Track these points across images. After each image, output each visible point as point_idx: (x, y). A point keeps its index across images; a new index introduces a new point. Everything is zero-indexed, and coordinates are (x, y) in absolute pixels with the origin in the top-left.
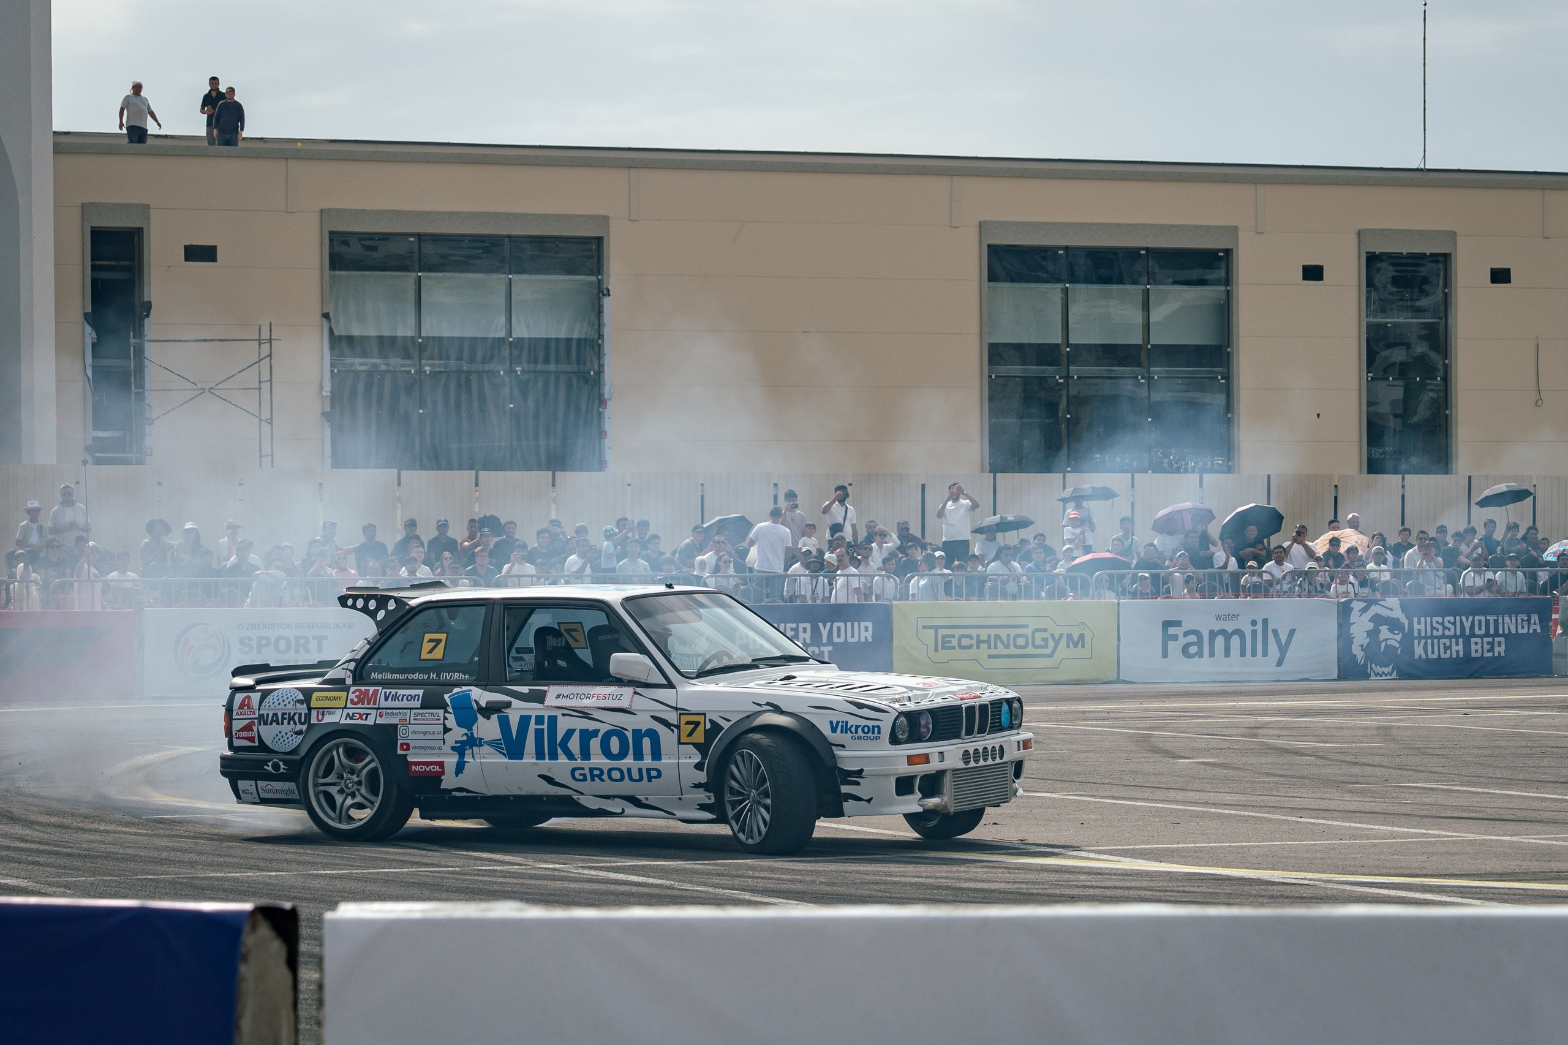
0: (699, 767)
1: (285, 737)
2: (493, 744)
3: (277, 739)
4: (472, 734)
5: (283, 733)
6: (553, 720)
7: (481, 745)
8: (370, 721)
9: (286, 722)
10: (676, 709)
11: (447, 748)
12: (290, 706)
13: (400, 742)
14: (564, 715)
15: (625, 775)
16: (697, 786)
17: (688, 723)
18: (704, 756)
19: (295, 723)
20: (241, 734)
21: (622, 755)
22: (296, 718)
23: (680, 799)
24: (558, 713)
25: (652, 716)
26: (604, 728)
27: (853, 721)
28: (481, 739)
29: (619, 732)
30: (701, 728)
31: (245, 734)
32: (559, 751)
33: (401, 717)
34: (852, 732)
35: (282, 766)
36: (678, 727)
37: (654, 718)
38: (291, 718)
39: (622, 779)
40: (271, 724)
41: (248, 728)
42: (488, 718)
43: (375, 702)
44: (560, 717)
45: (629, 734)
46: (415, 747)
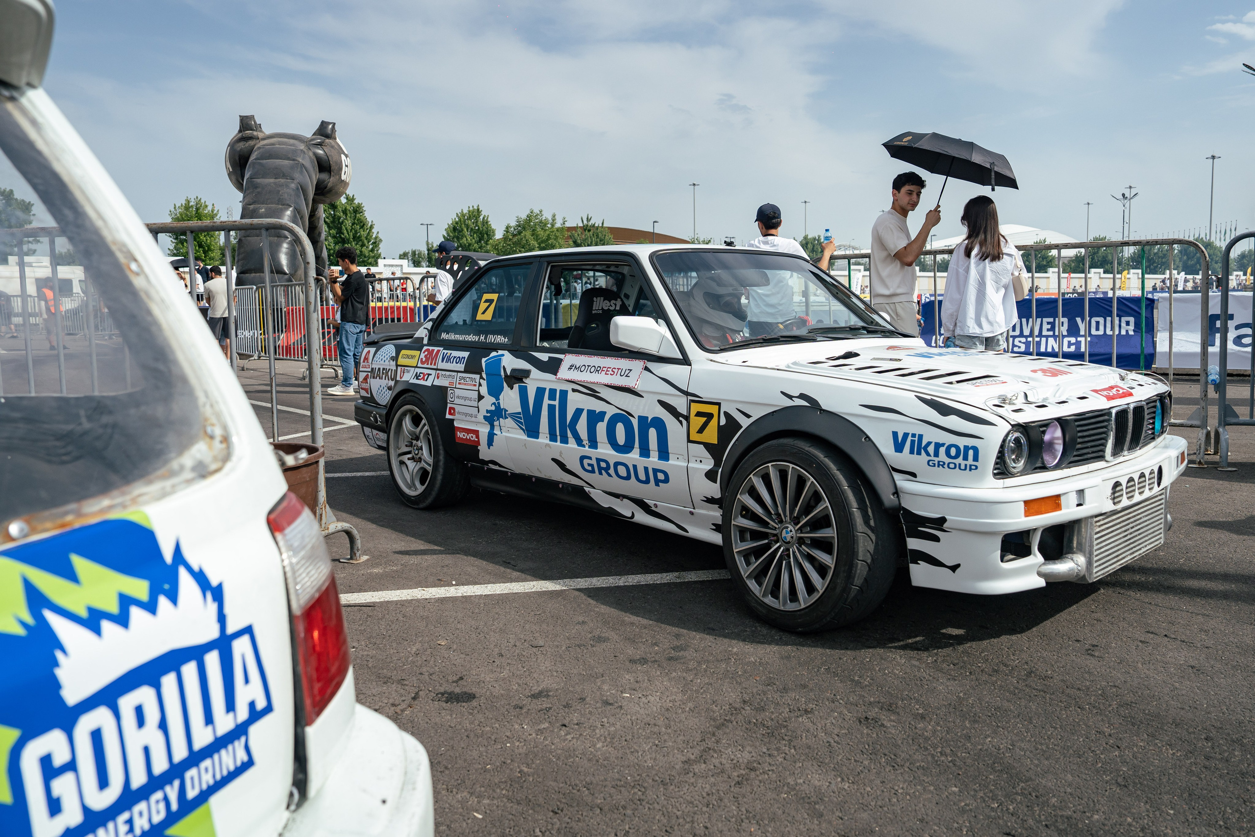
0: (711, 475)
1: (383, 392)
2: (514, 416)
3: (379, 393)
4: (499, 403)
5: (382, 387)
6: (564, 394)
7: (506, 418)
8: (428, 383)
9: (384, 377)
10: (687, 393)
11: (480, 418)
12: (387, 362)
13: (449, 405)
14: (574, 390)
15: (631, 473)
16: (710, 501)
17: (699, 414)
18: (717, 464)
19: (389, 379)
20: (362, 385)
21: (627, 448)
22: (390, 374)
23: (692, 513)
24: (568, 387)
25: (659, 402)
27: (931, 435)
28: (506, 411)
29: (623, 417)
30: (714, 423)
31: (364, 386)
32: (569, 434)
33: (451, 380)
34: (928, 454)
36: (687, 418)
39: (629, 477)
40: (377, 377)
41: (367, 379)
42: (512, 388)
43: (435, 365)
44: (570, 393)
45: (635, 422)
46: (459, 413)
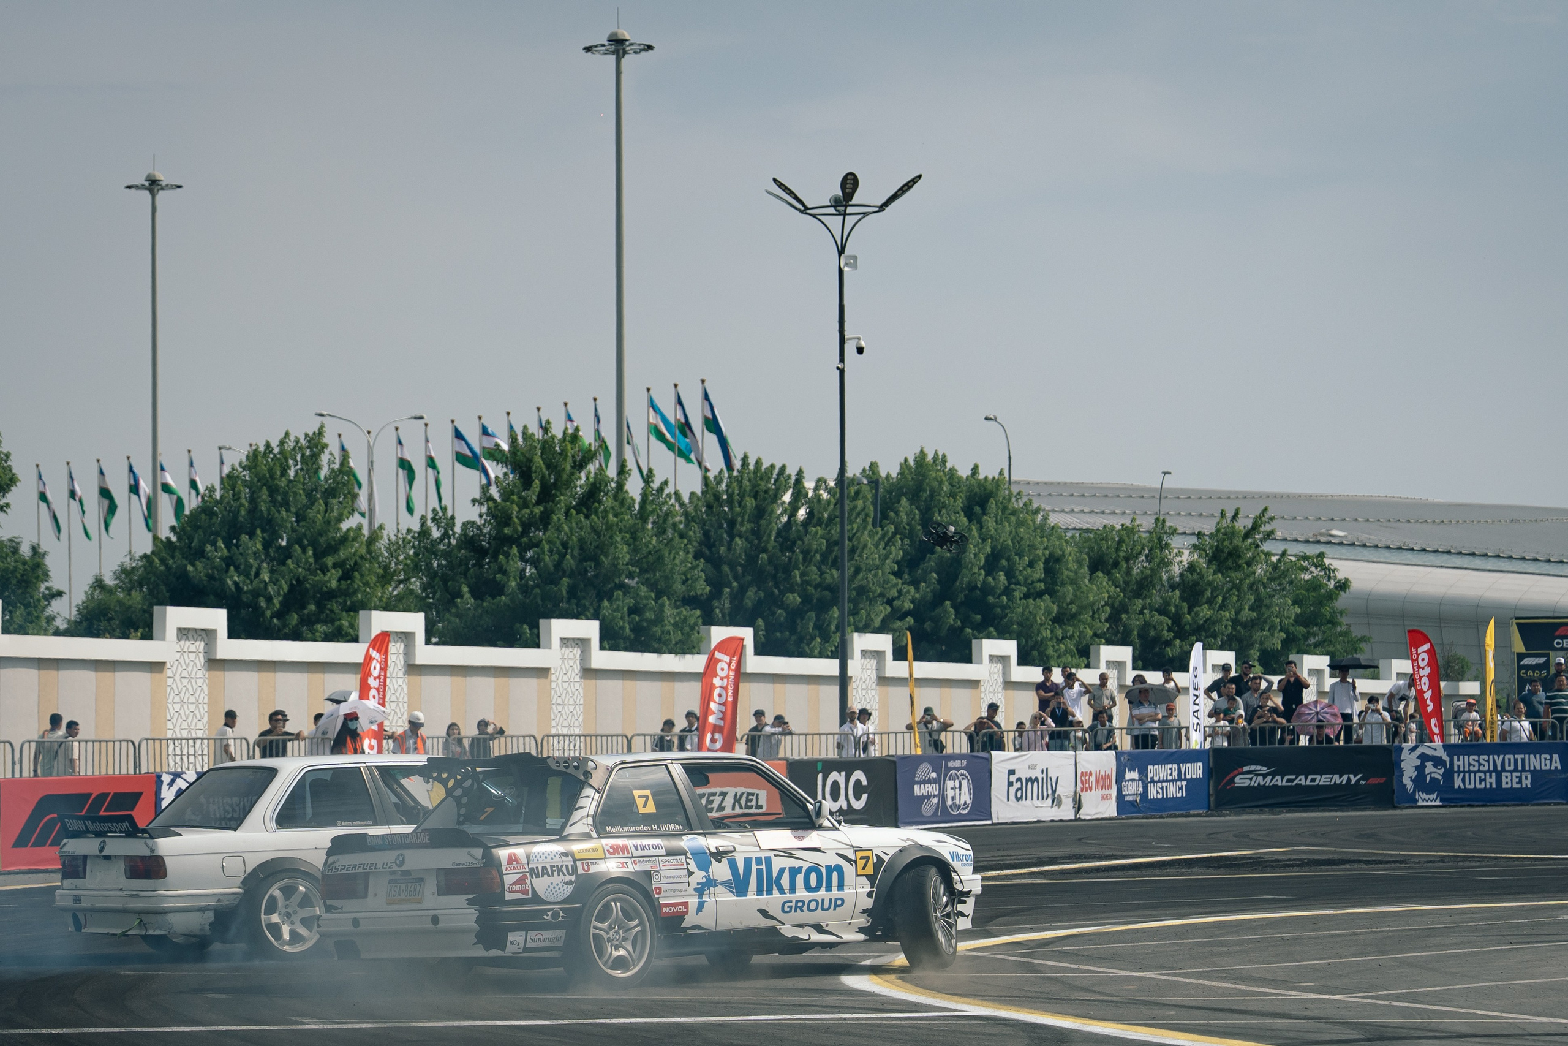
0: (870, 895)
1: (557, 888)
2: (725, 884)
3: (549, 890)
5: (555, 885)
6: (768, 860)
7: (715, 886)
9: (556, 873)
10: (852, 846)
11: (691, 891)
12: (556, 859)
13: (654, 886)
14: (775, 855)
15: (820, 905)
16: (865, 912)
17: (862, 858)
18: (874, 887)
19: (564, 875)
20: (514, 888)
21: (817, 888)
22: (564, 869)
23: (850, 924)
24: (771, 854)
25: (838, 854)
26: (806, 866)
27: (960, 851)
28: (716, 880)
29: (815, 868)
30: (871, 862)
31: (519, 887)
32: (775, 887)
33: (652, 864)
34: (961, 861)
35: (562, 914)
36: (855, 862)
38: (560, 870)
39: (817, 909)
40: (542, 876)
41: (521, 881)
42: (720, 861)
43: (628, 853)
44: (773, 857)
45: (824, 870)
46: (666, 891)
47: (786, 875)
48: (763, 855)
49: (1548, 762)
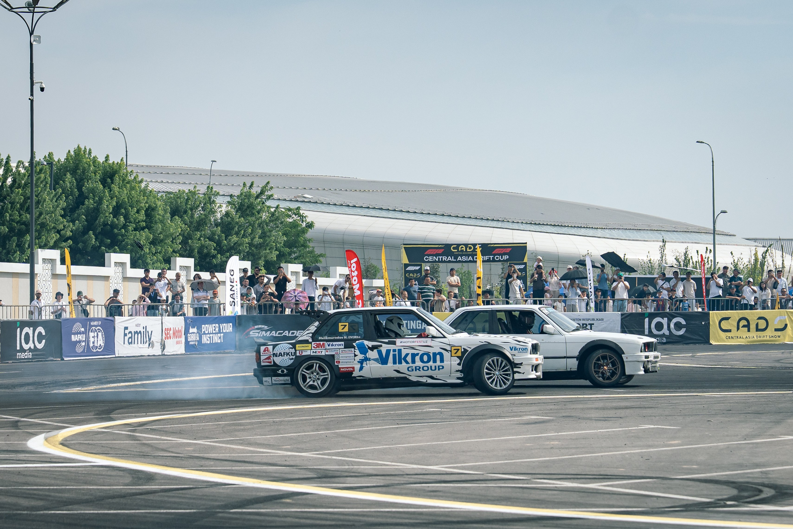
0: (459, 364)
1: (286, 361)
2: (375, 360)
3: (282, 362)
5: (284, 360)
6: (400, 351)
7: (370, 360)
8: (323, 354)
9: (285, 355)
10: (450, 345)
11: (356, 362)
12: (286, 350)
13: (336, 361)
14: (404, 349)
16: (458, 371)
17: (454, 349)
18: (461, 361)
19: (290, 356)
21: (428, 361)
22: (290, 354)
23: (449, 376)
24: (402, 348)
26: (421, 353)
27: (518, 347)
28: (370, 358)
29: (428, 354)
30: (460, 351)
31: (267, 361)
32: (403, 361)
33: (336, 352)
34: (518, 350)
35: (285, 372)
36: (451, 351)
37: (441, 348)
38: (288, 354)
39: (428, 369)
40: (279, 356)
41: (269, 358)
42: (373, 351)
43: (324, 347)
45: (431, 355)
46: (342, 362)
47: (410, 356)
48: (397, 349)
49: (420, 325)
